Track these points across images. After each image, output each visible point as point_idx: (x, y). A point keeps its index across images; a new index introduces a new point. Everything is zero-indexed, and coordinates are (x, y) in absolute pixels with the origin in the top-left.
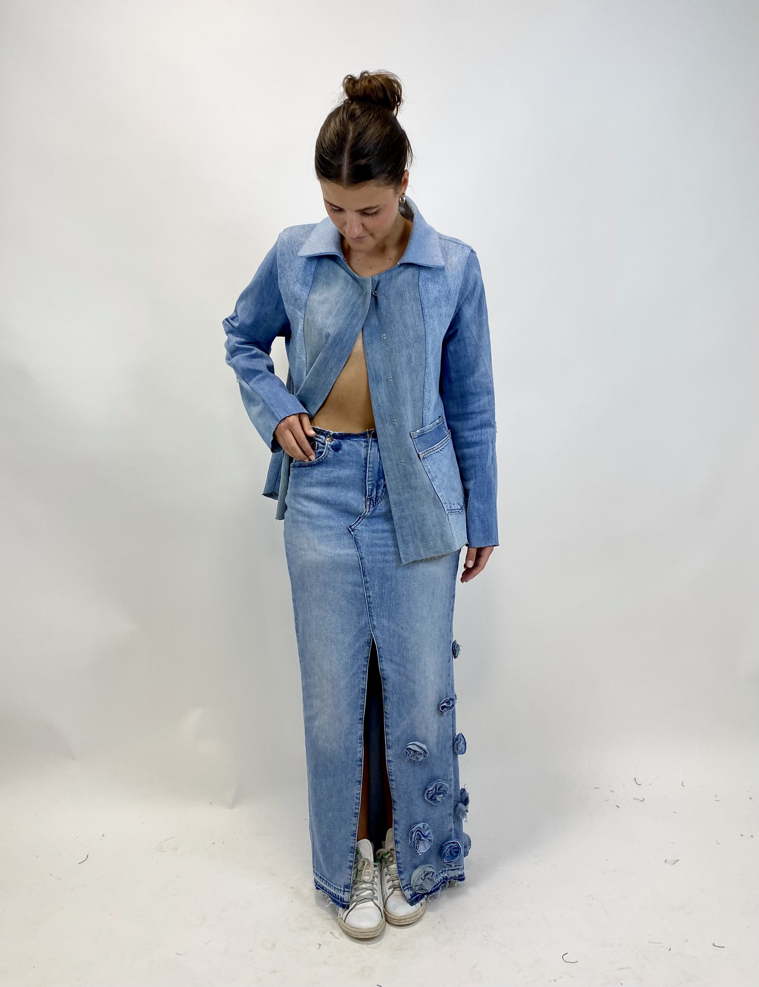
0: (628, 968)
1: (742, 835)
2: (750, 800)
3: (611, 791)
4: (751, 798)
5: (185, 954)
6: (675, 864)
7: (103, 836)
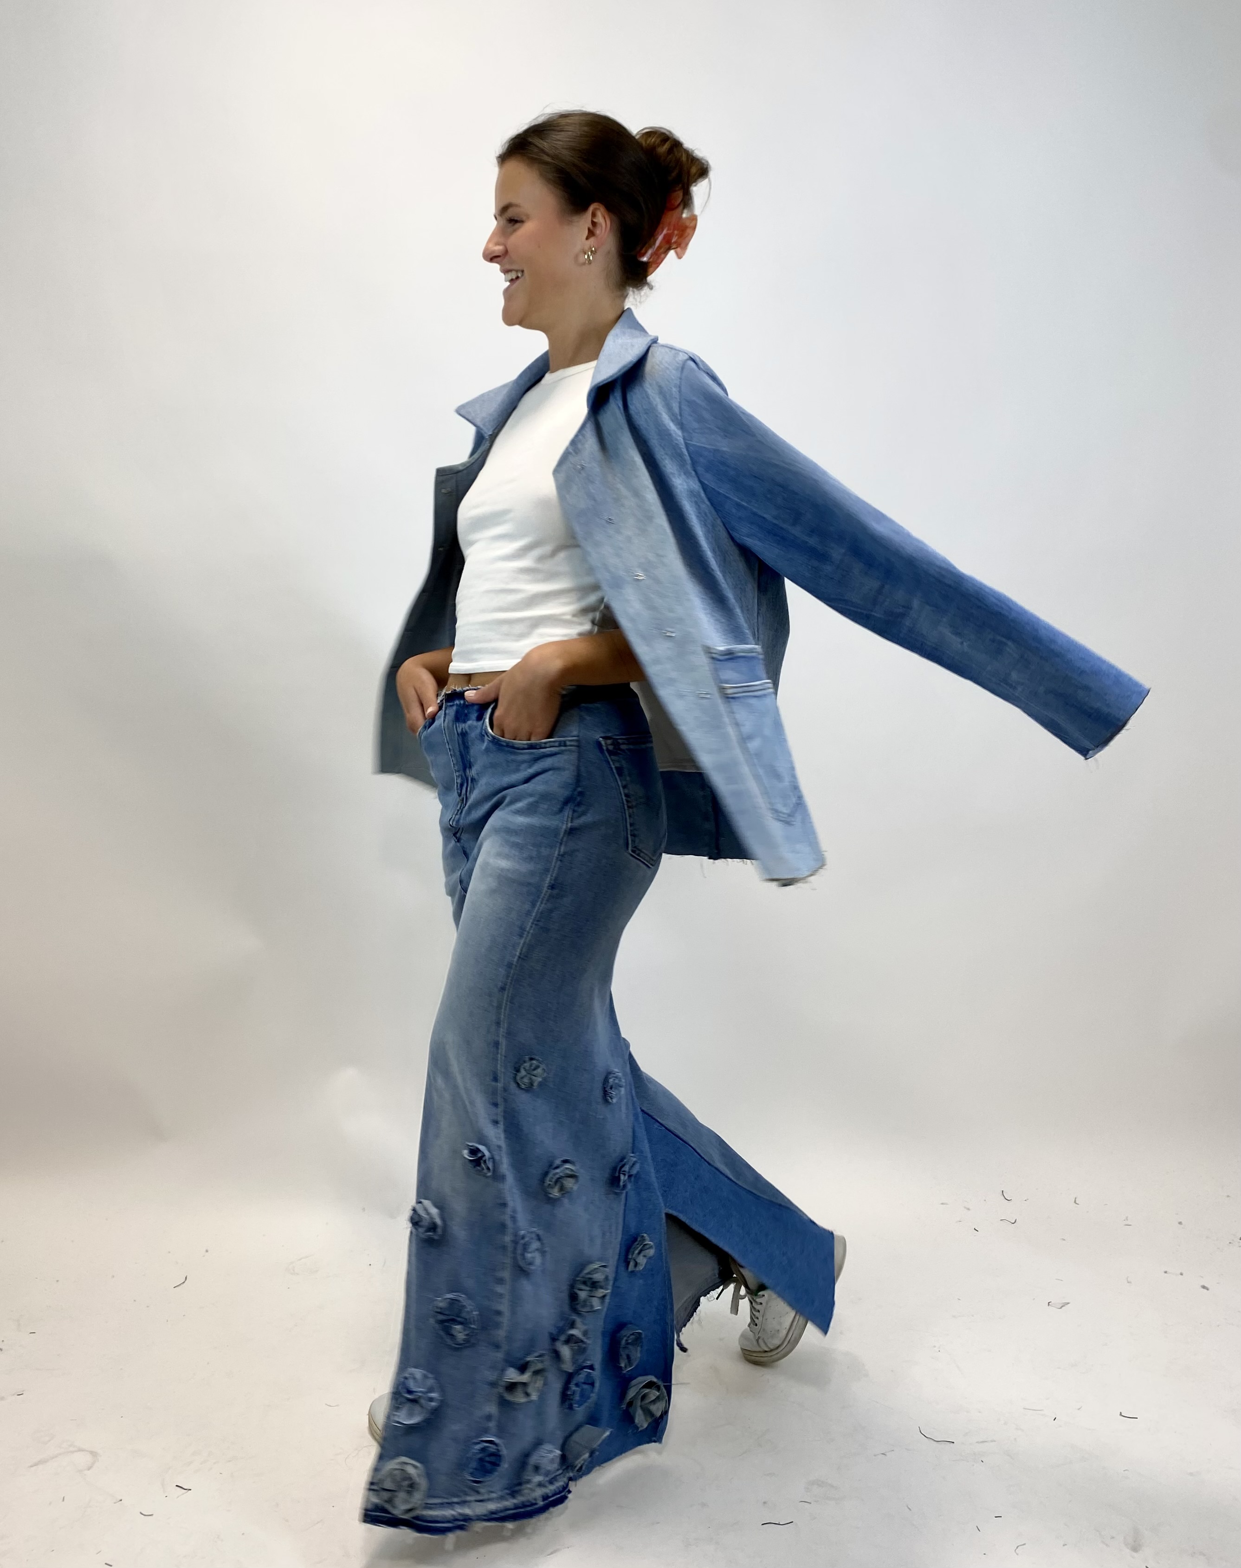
0: (992, 1441)
1: (1166, 1272)
2: (1179, 1225)
3: (965, 1207)
4: (1180, 1223)
5: (337, 1406)
6: (1063, 1308)
7: (207, 1251)
